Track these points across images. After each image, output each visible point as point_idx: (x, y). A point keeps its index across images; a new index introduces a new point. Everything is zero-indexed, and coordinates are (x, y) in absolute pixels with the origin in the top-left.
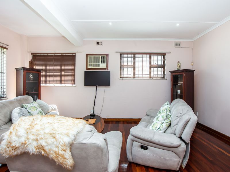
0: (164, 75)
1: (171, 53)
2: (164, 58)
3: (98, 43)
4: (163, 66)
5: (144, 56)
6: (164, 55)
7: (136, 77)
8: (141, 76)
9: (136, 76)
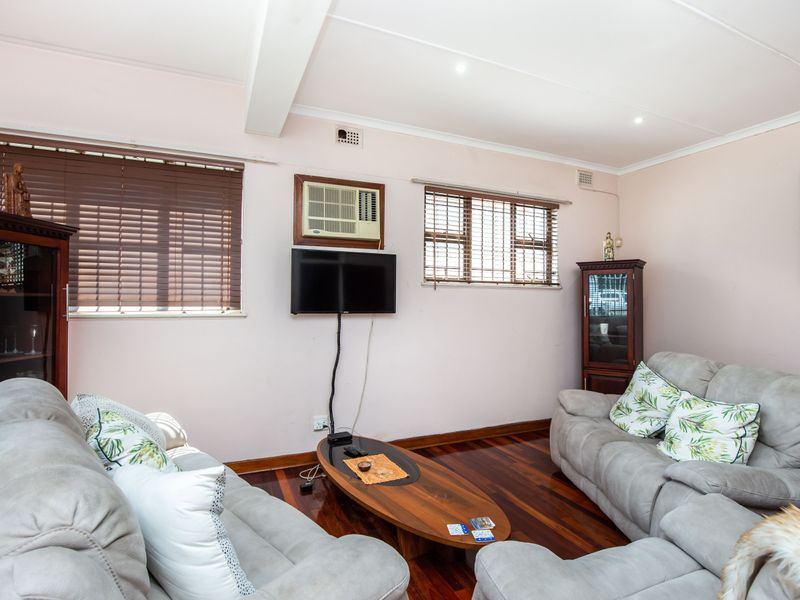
0: (549, 273)
1: (571, 203)
2: (550, 218)
3: (342, 134)
4: (547, 246)
5: (499, 205)
6: (550, 207)
7: (473, 279)
8: (487, 276)
9: (475, 275)
